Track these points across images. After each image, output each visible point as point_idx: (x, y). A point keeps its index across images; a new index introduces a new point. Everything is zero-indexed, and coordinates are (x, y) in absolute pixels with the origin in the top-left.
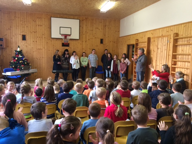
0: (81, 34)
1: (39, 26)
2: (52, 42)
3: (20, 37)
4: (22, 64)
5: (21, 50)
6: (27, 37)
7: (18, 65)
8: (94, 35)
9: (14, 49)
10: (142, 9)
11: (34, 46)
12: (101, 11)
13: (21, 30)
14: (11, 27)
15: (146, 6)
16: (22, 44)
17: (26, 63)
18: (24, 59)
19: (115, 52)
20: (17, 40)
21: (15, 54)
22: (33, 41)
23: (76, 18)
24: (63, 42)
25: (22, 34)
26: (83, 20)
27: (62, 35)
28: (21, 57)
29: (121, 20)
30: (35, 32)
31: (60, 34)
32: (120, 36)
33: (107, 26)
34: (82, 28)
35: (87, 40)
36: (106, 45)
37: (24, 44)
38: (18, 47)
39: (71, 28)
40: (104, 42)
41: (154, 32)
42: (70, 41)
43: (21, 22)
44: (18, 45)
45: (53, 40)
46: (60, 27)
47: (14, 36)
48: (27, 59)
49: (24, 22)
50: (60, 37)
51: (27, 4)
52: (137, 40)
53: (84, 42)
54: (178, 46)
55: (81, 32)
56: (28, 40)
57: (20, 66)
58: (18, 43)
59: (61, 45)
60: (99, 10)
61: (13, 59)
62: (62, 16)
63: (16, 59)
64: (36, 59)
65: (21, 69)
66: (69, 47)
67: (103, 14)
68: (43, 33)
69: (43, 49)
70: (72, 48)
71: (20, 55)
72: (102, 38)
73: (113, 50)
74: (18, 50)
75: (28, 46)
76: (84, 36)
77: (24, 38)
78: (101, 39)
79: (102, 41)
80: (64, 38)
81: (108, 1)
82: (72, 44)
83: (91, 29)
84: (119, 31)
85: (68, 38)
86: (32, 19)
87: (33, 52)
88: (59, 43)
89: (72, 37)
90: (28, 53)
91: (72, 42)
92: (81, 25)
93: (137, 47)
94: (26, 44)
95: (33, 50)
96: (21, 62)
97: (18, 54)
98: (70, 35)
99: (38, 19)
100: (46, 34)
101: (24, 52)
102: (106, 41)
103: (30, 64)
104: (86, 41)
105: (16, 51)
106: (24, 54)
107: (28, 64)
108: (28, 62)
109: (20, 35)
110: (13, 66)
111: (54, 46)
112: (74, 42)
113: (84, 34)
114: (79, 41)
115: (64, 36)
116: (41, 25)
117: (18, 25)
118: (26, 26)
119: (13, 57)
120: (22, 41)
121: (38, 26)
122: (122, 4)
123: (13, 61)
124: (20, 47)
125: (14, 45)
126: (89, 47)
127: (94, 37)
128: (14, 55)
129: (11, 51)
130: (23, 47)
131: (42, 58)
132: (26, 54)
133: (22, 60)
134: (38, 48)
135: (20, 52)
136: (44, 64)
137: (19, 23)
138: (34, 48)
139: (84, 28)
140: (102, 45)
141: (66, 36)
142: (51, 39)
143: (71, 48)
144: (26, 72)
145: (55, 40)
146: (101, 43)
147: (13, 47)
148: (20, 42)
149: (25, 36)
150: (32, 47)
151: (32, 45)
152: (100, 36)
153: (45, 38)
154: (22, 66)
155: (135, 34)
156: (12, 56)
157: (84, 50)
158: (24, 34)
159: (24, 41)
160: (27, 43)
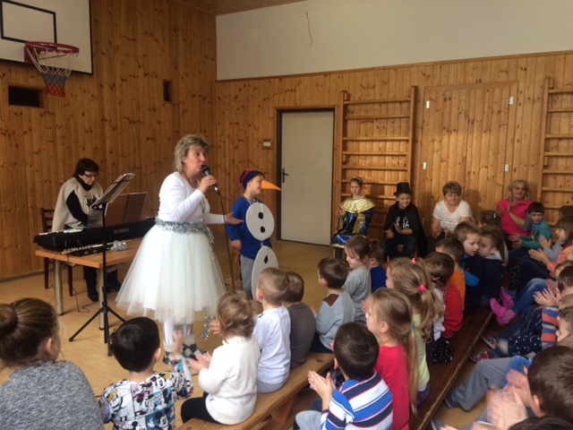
8: (141, 64)
32: (220, 77)
35: (118, 80)
36: (181, 105)
39: (54, 14)
40: (174, 96)
41: (437, 72)
53: (106, 88)
59: (2, 94)
72: (167, 78)
73: (203, 128)
76: (105, 60)
78: (165, 82)
83: (130, 35)
84: (214, 59)
102: (179, 92)
104: (113, 87)
113: (105, 52)
114: (85, 83)
126: (126, 114)
127: (141, 72)
140: (168, 105)
143: (53, 114)
146: (165, 99)
157: (107, 124)
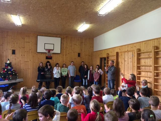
0: (62, 49)
1: (28, 43)
2: (38, 55)
3: (11, 52)
4: (11, 74)
5: (11, 63)
6: (16, 52)
7: (7, 76)
8: (73, 50)
9: (4, 62)
10: (110, 30)
11: (22, 59)
12: (78, 31)
13: (11, 46)
14: (3, 43)
15: (114, 28)
16: (12, 57)
17: (14, 74)
18: (12, 70)
19: (90, 63)
20: (8, 54)
21: (5, 65)
22: (21, 55)
23: (58, 37)
24: (47, 56)
25: (12, 49)
26: (64, 38)
27: (46, 50)
28: (10, 68)
29: (94, 38)
30: (23, 48)
31: (45, 49)
32: (94, 51)
33: (83, 43)
34: (63, 44)
35: (67, 54)
36: (83, 58)
37: (13, 57)
38: (8, 60)
39: (54, 44)
40: (81, 56)
41: (121, 48)
42: (53, 55)
43: (12, 39)
44: (8, 58)
45: (38, 54)
46: (45, 44)
47: (5, 51)
48: (15, 70)
49: (15, 39)
50: (45, 51)
51: (18, 25)
52: (108, 54)
53: (64, 55)
54: (141, 59)
55: (62, 47)
56: (17, 54)
57: (8, 76)
58: (8, 57)
59: (45, 58)
60: (77, 31)
61: (3, 70)
62: (47, 35)
63: (6, 70)
64: (23, 70)
65: (9, 79)
66: (51, 60)
67: (80, 33)
68: (31, 49)
69: (30, 61)
70: (54, 60)
71: (9, 67)
73: (89, 62)
74: (8, 62)
75: (17, 59)
76: (65, 51)
77: (14, 52)
78: (78, 53)
79: (79, 55)
80: (48, 52)
81: (84, 24)
82: (54, 57)
83: (70, 45)
84: (93, 47)
85: (52, 52)
86: (22, 37)
87: (21, 64)
88: (44, 57)
89: (54, 52)
90: (16, 65)
91: (55, 56)
92: (62, 42)
93: (108, 60)
94: (15, 58)
95: (21, 62)
96: (10, 73)
97: (8, 66)
98: (52, 50)
99: (26, 37)
100: (33, 49)
101: (13, 64)
102: (82, 55)
103: (17, 75)
105: (6, 63)
106: (13, 66)
107: (16, 74)
108: (16, 73)
109: (10, 50)
110: (3, 76)
111: (39, 59)
112: (56, 55)
113: (65, 49)
114: (60, 55)
115: (47, 51)
116: (29, 41)
117: (9, 42)
118: (16, 43)
119: (3, 69)
120: (12, 55)
121: (26, 42)
122: (95, 26)
123: (3, 72)
124: (10, 60)
125: (5, 58)
126: (68, 60)
127: (73, 52)
128: (4, 67)
129: (2, 63)
130: (12, 60)
131: (28, 69)
132: (15, 66)
133: (11, 71)
134: (25, 61)
135: (10, 64)
136: (29, 75)
137: (10, 40)
138: (22, 61)
139: (65, 45)
141: (49, 51)
142: (37, 53)
144: (13, 81)
145: (40, 54)
146: (78, 56)
147: (4, 60)
148: (10, 56)
149: (15, 50)
150: (20, 60)
151: (20, 58)
152: (78, 50)
153: (31, 52)
154: (10, 76)
155: (106, 49)
156: (3, 67)
157: (64, 62)
158: (14, 49)
159: (13, 55)
160: (16, 56)
